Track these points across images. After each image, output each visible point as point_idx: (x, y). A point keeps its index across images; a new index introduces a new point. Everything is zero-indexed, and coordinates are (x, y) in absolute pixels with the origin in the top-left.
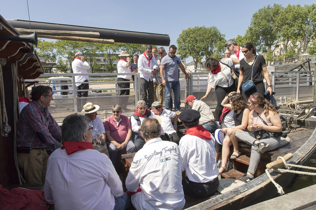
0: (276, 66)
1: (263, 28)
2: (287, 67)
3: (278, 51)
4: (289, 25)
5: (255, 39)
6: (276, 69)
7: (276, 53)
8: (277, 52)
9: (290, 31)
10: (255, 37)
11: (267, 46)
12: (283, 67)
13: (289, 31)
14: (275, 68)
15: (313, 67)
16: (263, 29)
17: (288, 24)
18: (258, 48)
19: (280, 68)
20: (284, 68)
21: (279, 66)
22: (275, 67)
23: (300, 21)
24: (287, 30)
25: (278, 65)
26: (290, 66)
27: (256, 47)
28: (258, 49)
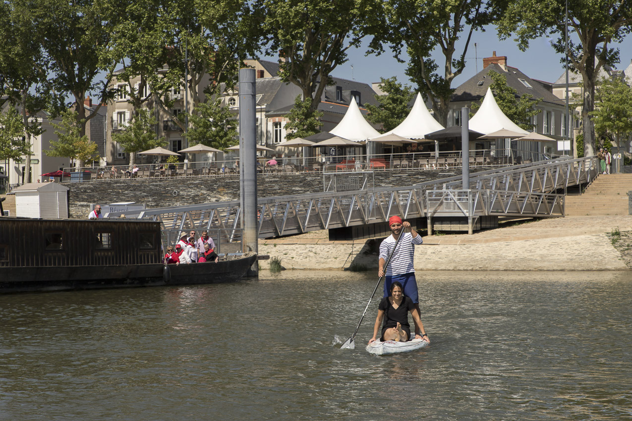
0: (73, 185)
1: (45, 16)
2: (105, 190)
3: (124, 113)
4: (139, 22)
5: (17, 55)
6: (71, 194)
7: (115, 117)
8: (120, 113)
9: (140, 45)
10: (18, 49)
11: (67, 90)
12: (93, 191)
13: (136, 44)
14: (68, 192)
15: (178, 195)
16: (46, 20)
17: (133, 17)
18: (38, 90)
19: (85, 192)
20: (95, 194)
21: (81, 184)
22: (67, 186)
23: (174, 13)
24: (133, 41)
25: (77, 181)
26: (113, 188)
27: (30, 85)
28: (38, 95)
